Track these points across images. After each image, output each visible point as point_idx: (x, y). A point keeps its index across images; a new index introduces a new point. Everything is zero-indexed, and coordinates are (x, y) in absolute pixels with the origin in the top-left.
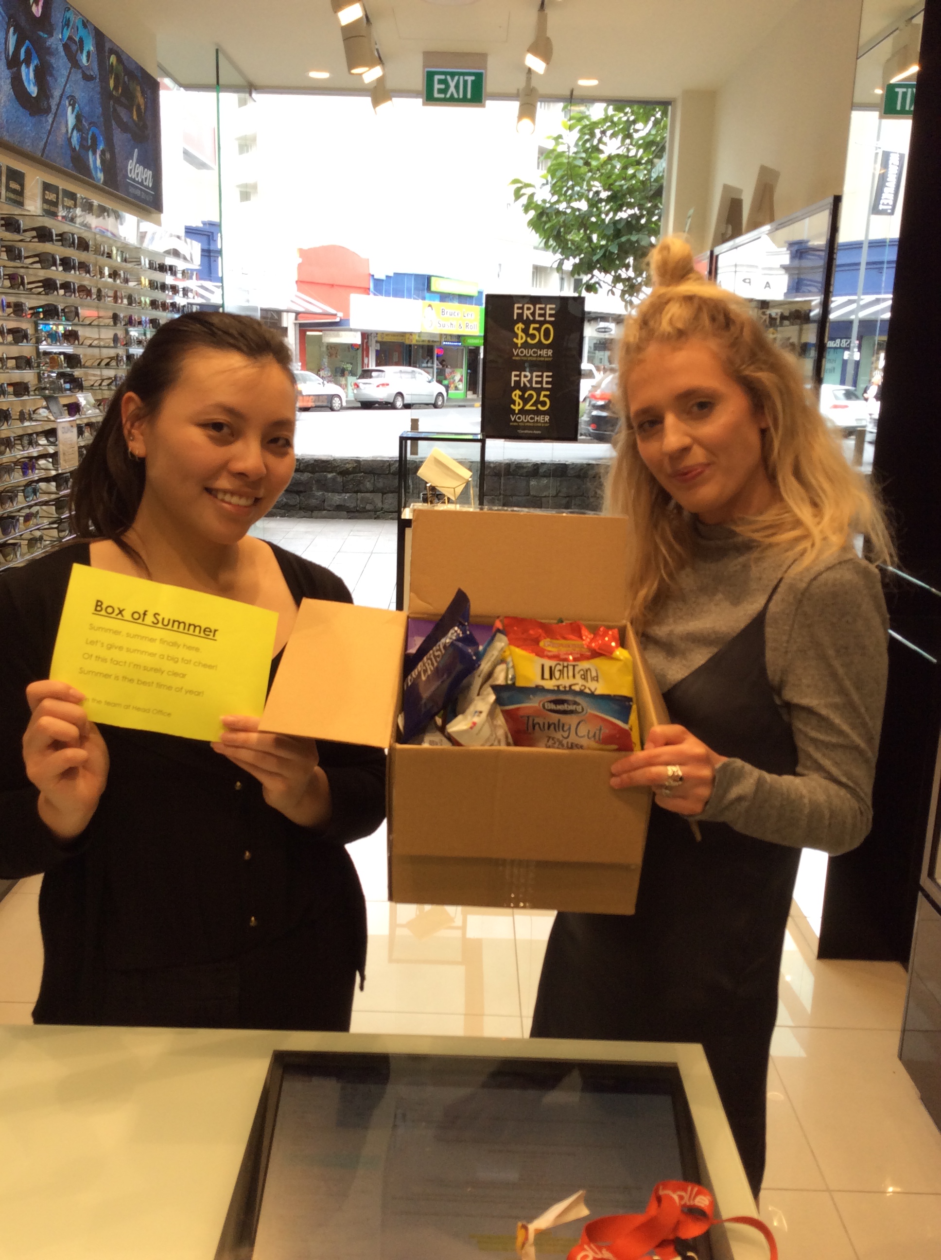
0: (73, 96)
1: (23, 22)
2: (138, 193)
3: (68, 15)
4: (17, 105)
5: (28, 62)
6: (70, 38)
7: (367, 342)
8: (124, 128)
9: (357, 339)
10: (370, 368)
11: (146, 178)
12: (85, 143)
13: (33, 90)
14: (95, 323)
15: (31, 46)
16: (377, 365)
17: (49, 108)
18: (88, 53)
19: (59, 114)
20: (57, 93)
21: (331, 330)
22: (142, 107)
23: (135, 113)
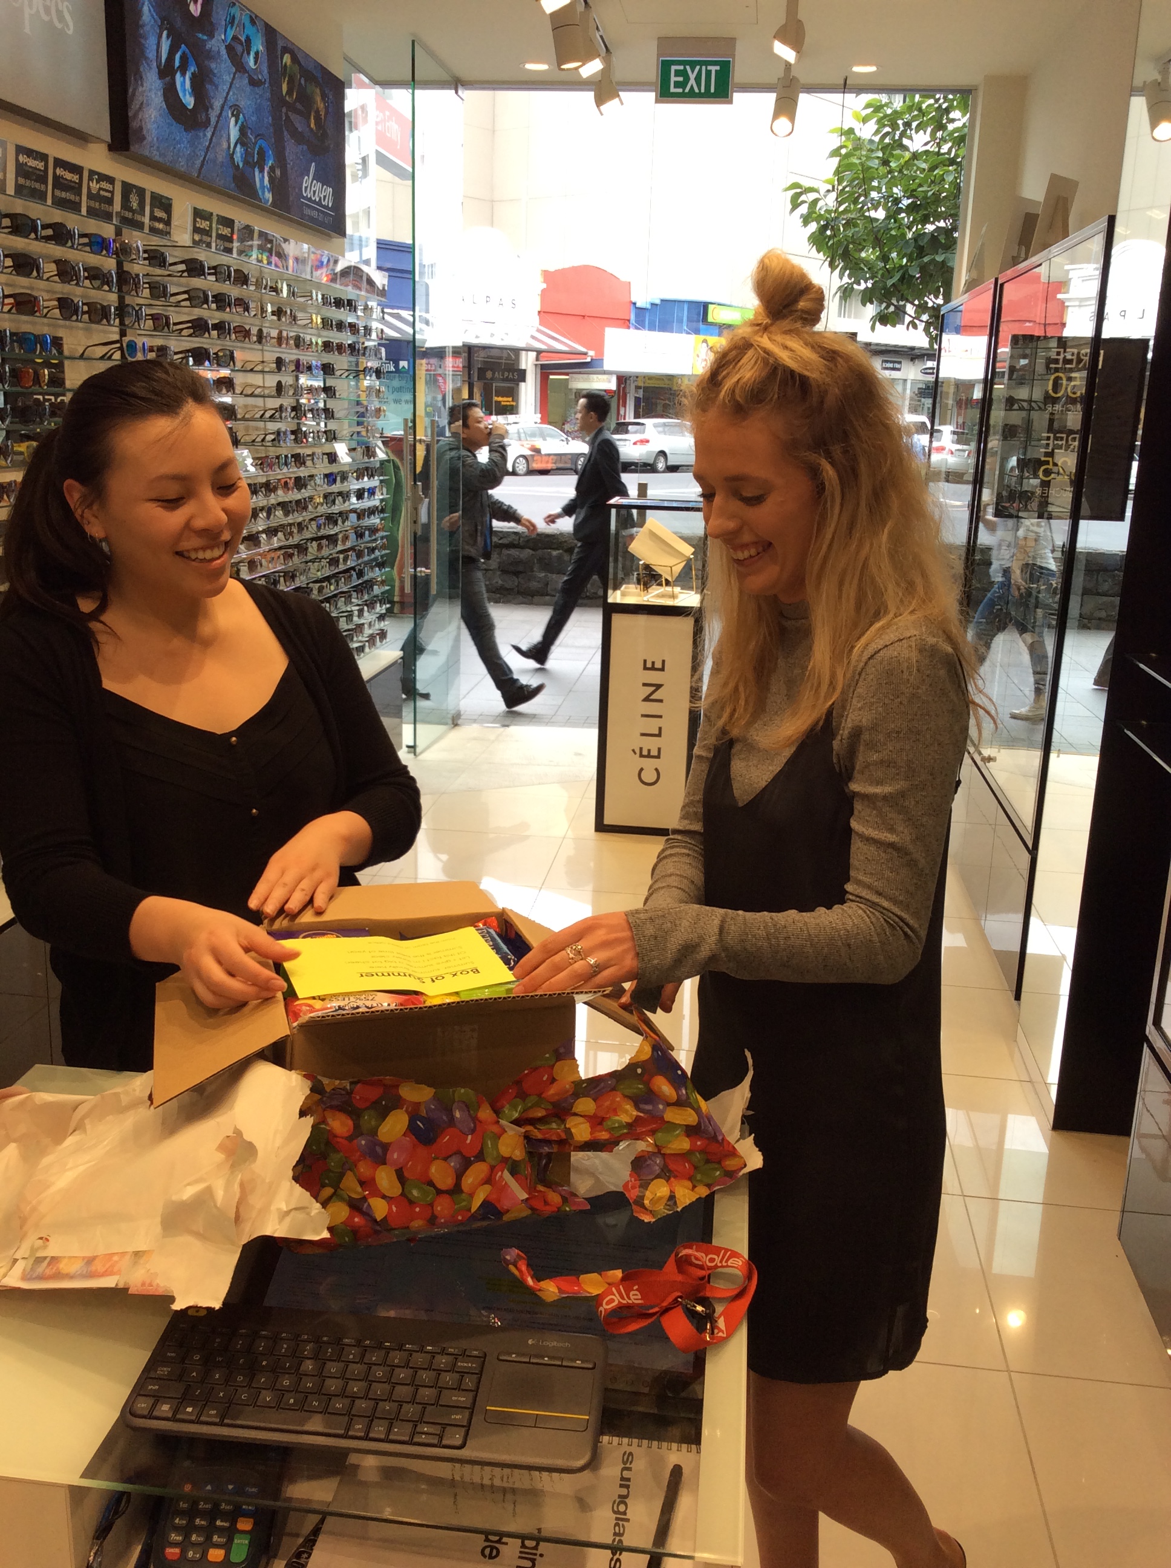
0: (236, 105)
1: (178, 23)
2: (315, 214)
3: (233, 11)
4: (170, 120)
5: (183, 69)
6: (235, 38)
7: (624, 388)
8: (298, 138)
9: (612, 385)
10: (627, 420)
11: (325, 197)
12: (251, 160)
13: (189, 101)
14: (259, 368)
15: (187, 51)
16: (637, 416)
17: (208, 120)
18: (257, 53)
19: (220, 127)
20: (217, 104)
21: (580, 373)
22: (322, 113)
23: (313, 121)
